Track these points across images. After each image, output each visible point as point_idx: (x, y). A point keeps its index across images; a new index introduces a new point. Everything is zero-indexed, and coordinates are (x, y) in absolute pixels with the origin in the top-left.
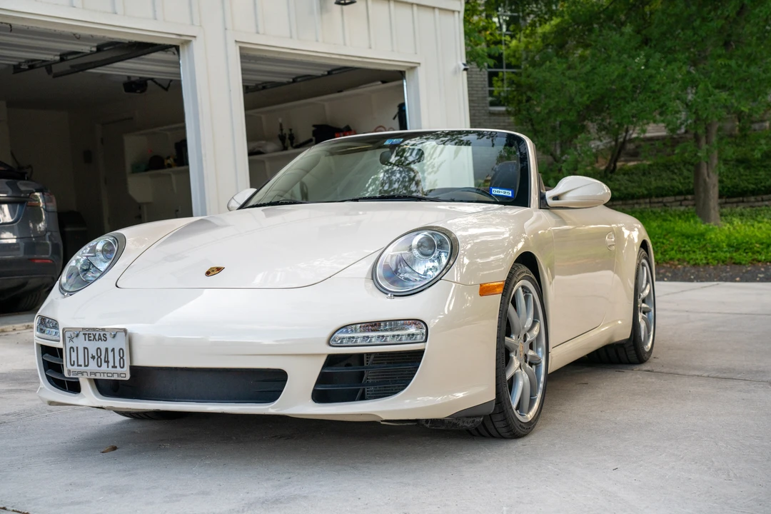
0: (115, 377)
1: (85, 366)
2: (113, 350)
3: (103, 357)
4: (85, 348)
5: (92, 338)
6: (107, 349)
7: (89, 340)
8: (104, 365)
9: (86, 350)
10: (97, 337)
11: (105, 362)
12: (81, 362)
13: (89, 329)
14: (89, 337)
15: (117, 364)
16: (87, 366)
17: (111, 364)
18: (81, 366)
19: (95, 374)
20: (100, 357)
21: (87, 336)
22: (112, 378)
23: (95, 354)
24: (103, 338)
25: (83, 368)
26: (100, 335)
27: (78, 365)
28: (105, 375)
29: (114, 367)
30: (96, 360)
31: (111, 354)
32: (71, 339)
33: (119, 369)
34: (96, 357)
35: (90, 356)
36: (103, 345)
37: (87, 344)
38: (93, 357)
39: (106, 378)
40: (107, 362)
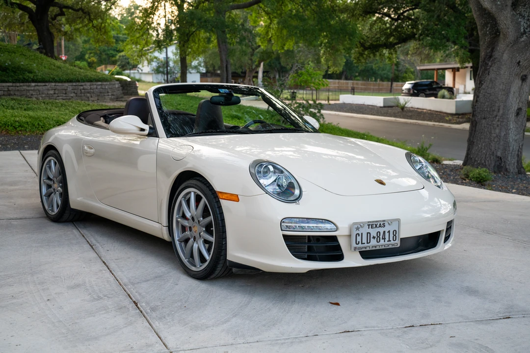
0: (390, 246)
1: (367, 243)
2: (389, 232)
3: (381, 237)
4: (368, 233)
5: (374, 227)
6: (384, 232)
7: (372, 228)
8: (382, 242)
9: (369, 234)
10: (378, 226)
11: (383, 239)
12: (364, 241)
13: (373, 222)
14: (372, 226)
15: (391, 239)
16: (370, 242)
17: (387, 239)
18: (364, 243)
19: (376, 247)
20: (379, 237)
21: (370, 226)
22: (388, 247)
23: (375, 235)
24: (382, 225)
25: (366, 245)
26: (380, 224)
27: (362, 243)
28: (383, 246)
29: (389, 241)
30: (376, 239)
31: (387, 235)
32: (358, 229)
33: (392, 242)
34: (376, 237)
35: (372, 237)
36: (381, 230)
37: (370, 230)
38: (374, 238)
39: (383, 247)
40: (385, 239)
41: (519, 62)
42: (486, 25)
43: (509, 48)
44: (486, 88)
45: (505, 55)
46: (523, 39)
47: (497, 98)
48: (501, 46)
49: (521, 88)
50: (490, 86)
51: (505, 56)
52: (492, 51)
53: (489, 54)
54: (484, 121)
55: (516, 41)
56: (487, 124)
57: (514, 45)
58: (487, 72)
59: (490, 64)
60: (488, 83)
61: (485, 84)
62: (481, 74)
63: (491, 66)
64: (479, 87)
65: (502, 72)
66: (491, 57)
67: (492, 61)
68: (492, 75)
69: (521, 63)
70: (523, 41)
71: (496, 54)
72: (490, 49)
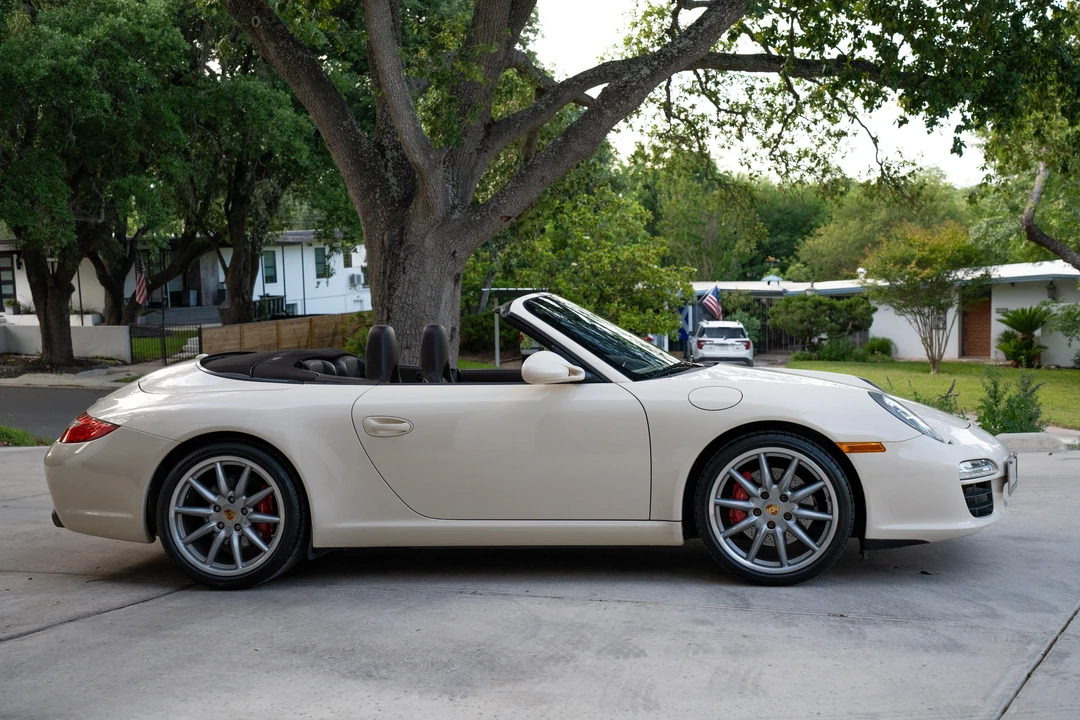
41: (455, 252)
42: (371, 188)
43: (433, 230)
44: (404, 296)
45: (427, 240)
46: (455, 216)
47: (424, 312)
48: (417, 226)
49: (453, 295)
50: (411, 292)
51: (429, 243)
52: (402, 233)
53: (397, 239)
54: (406, 352)
55: (446, 219)
56: (413, 357)
57: (442, 224)
58: (400, 268)
59: (402, 255)
60: (406, 287)
61: (400, 289)
62: (388, 273)
63: (405, 259)
64: (391, 295)
65: (428, 269)
66: (401, 243)
67: (404, 250)
68: (412, 274)
69: (457, 255)
70: (457, 219)
71: (411, 239)
72: (397, 230)
